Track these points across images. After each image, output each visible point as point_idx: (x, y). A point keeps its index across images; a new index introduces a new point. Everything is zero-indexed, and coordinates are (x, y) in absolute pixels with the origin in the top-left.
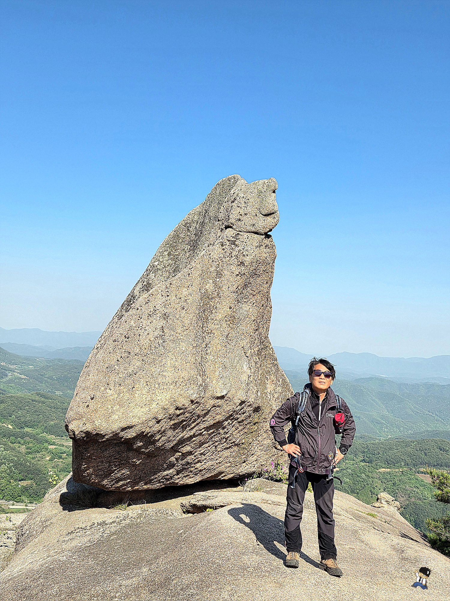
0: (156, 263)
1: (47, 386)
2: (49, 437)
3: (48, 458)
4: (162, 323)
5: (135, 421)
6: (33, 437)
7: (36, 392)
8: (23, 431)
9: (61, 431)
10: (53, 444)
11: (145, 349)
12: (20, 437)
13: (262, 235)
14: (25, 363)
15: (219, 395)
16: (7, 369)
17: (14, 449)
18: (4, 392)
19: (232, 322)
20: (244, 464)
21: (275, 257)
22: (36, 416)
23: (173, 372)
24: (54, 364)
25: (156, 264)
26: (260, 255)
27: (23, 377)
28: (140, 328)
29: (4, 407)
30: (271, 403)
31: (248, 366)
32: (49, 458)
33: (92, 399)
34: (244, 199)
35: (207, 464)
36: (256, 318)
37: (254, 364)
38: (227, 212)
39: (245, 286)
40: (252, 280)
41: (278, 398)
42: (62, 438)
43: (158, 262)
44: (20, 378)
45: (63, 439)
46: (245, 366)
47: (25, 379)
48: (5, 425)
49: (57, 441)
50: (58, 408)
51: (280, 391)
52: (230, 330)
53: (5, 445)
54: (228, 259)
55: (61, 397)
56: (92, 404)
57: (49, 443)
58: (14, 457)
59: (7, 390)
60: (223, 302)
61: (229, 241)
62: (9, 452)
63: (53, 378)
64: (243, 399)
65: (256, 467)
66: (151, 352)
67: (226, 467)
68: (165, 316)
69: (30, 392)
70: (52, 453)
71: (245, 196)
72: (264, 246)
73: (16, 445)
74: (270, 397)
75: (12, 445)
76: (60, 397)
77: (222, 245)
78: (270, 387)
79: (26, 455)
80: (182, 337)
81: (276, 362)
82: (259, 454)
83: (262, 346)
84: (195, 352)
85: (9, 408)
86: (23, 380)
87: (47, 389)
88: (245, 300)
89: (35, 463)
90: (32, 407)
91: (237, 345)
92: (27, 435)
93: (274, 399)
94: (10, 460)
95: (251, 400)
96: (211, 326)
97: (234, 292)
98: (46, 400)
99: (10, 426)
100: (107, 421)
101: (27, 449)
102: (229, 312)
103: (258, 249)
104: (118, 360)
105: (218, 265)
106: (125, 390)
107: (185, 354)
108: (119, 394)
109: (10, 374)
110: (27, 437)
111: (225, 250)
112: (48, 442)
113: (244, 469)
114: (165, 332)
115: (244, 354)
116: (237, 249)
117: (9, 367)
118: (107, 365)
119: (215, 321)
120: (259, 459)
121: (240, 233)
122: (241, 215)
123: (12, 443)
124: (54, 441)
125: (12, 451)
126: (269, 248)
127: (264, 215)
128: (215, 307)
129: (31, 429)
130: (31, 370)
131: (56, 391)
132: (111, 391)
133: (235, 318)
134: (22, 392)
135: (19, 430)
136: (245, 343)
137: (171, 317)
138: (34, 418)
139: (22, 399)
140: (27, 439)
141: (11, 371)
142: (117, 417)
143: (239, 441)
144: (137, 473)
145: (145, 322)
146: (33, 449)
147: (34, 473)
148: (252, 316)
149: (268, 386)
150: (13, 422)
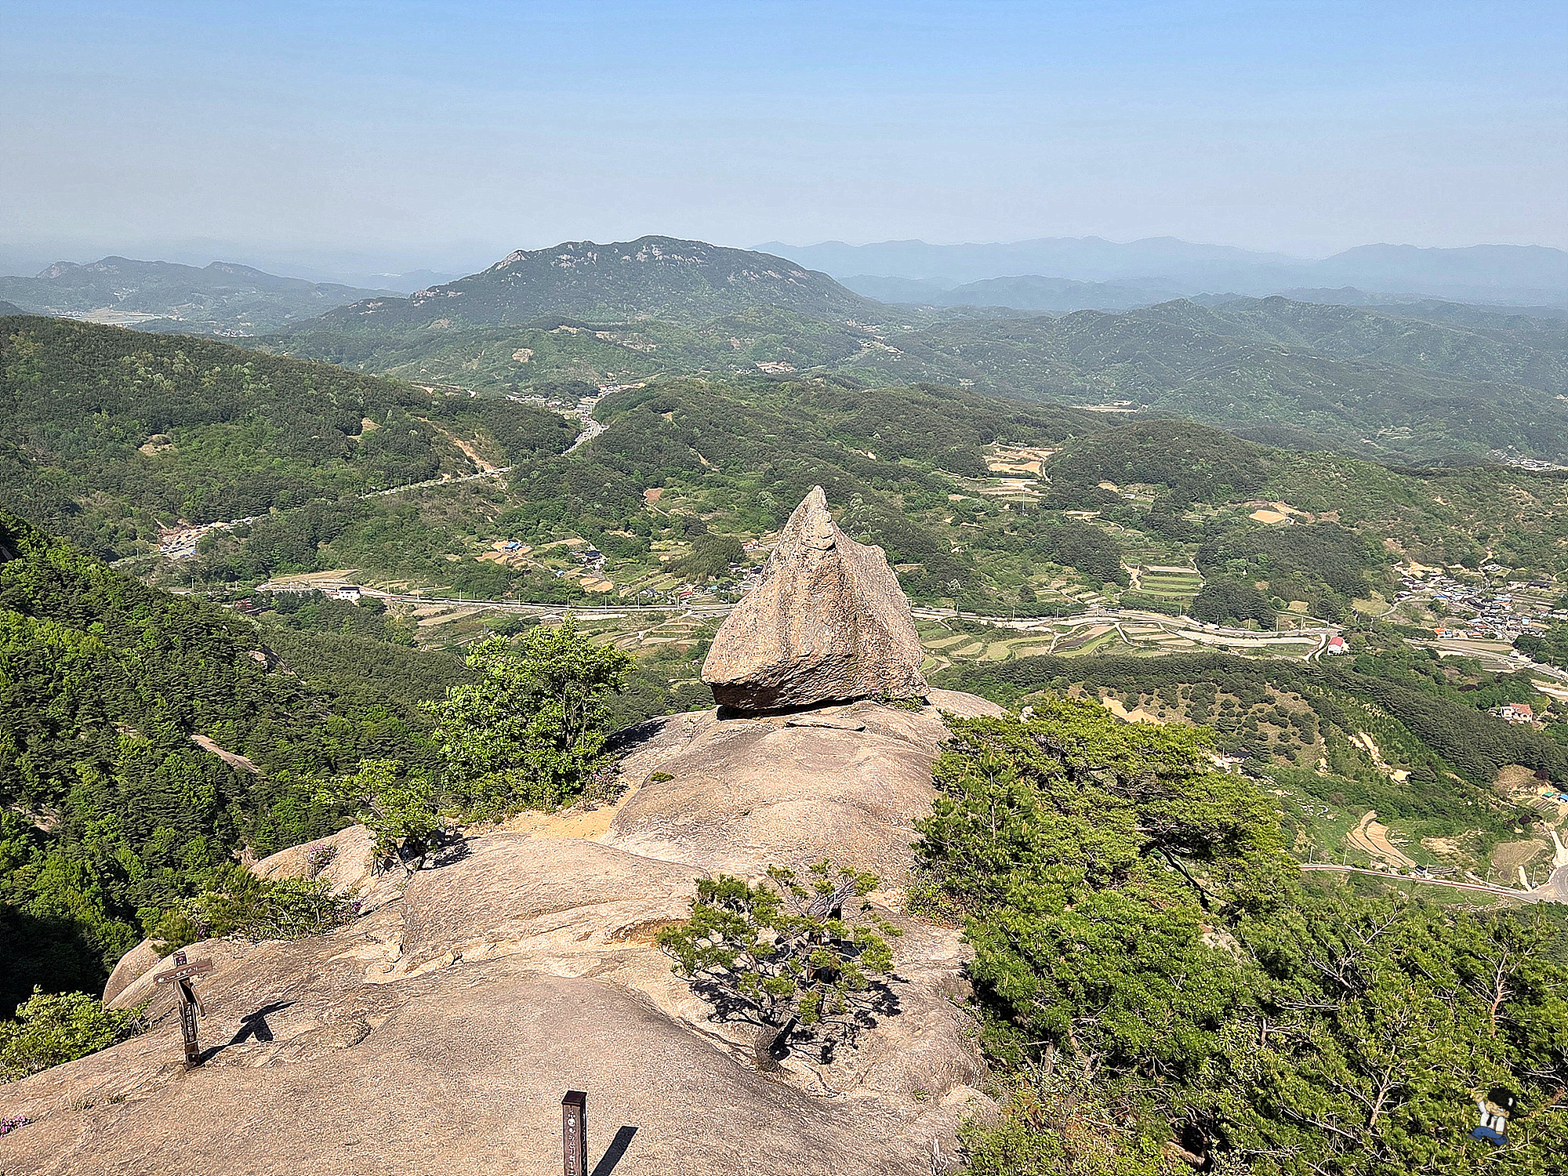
1: (940, 369)
2: (949, 477)
5: (741, 675)
6: (919, 477)
7: (918, 382)
8: (897, 464)
10: (957, 491)
11: (744, 633)
12: (892, 477)
13: (824, 550)
14: (896, 319)
15: (803, 654)
16: (859, 334)
17: (881, 501)
18: (856, 384)
19: (808, 608)
22: (922, 434)
23: (763, 646)
24: (955, 319)
26: (824, 564)
27: (892, 350)
30: (865, 649)
31: (831, 631)
32: (950, 519)
35: (816, 692)
36: (834, 599)
37: (838, 628)
39: (816, 584)
40: (821, 579)
41: (875, 644)
44: (887, 353)
46: (827, 632)
47: (896, 355)
48: (863, 453)
49: (965, 485)
51: (878, 638)
52: (808, 613)
53: (864, 492)
54: (801, 568)
55: (970, 393)
57: (949, 490)
59: (861, 379)
61: (802, 554)
62: (873, 507)
63: (953, 349)
64: (829, 653)
65: (866, 691)
68: (757, 612)
69: (907, 383)
70: (957, 510)
72: (827, 556)
73: (885, 493)
74: (865, 644)
75: (876, 493)
77: (798, 558)
78: (865, 638)
79: (906, 514)
80: (768, 624)
82: (866, 682)
83: (847, 614)
84: (778, 632)
85: (867, 418)
86: (892, 357)
87: (942, 375)
89: (924, 529)
90: (913, 414)
92: (906, 472)
93: (871, 645)
95: (838, 652)
96: (791, 613)
97: (807, 589)
98: (940, 400)
99: (871, 456)
101: (907, 500)
102: (805, 602)
105: (794, 572)
106: (732, 659)
108: (729, 661)
109: (866, 345)
110: (906, 478)
111: (799, 562)
113: (854, 693)
115: (824, 624)
116: (807, 561)
117: (863, 328)
119: (795, 609)
120: (867, 686)
121: (809, 549)
122: (809, 537)
123: (877, 489)
124: (959, 485)
125: (877, 505)
127: (822, 538)
128: (793, 600)
129: (912, 460)
130: (908, 334)
131: (958, 381)
133: (811, 605)
134: (891, 382)
135: (889, 463)
136: (824, 617)
138: (918, 438)
139: (891, 399)
140: (906, 481)
142: (729, 674)
146: (918, 500)
147: (922, 548)
148: (828, 599)
149: (862, 637)
150: (876, 447)
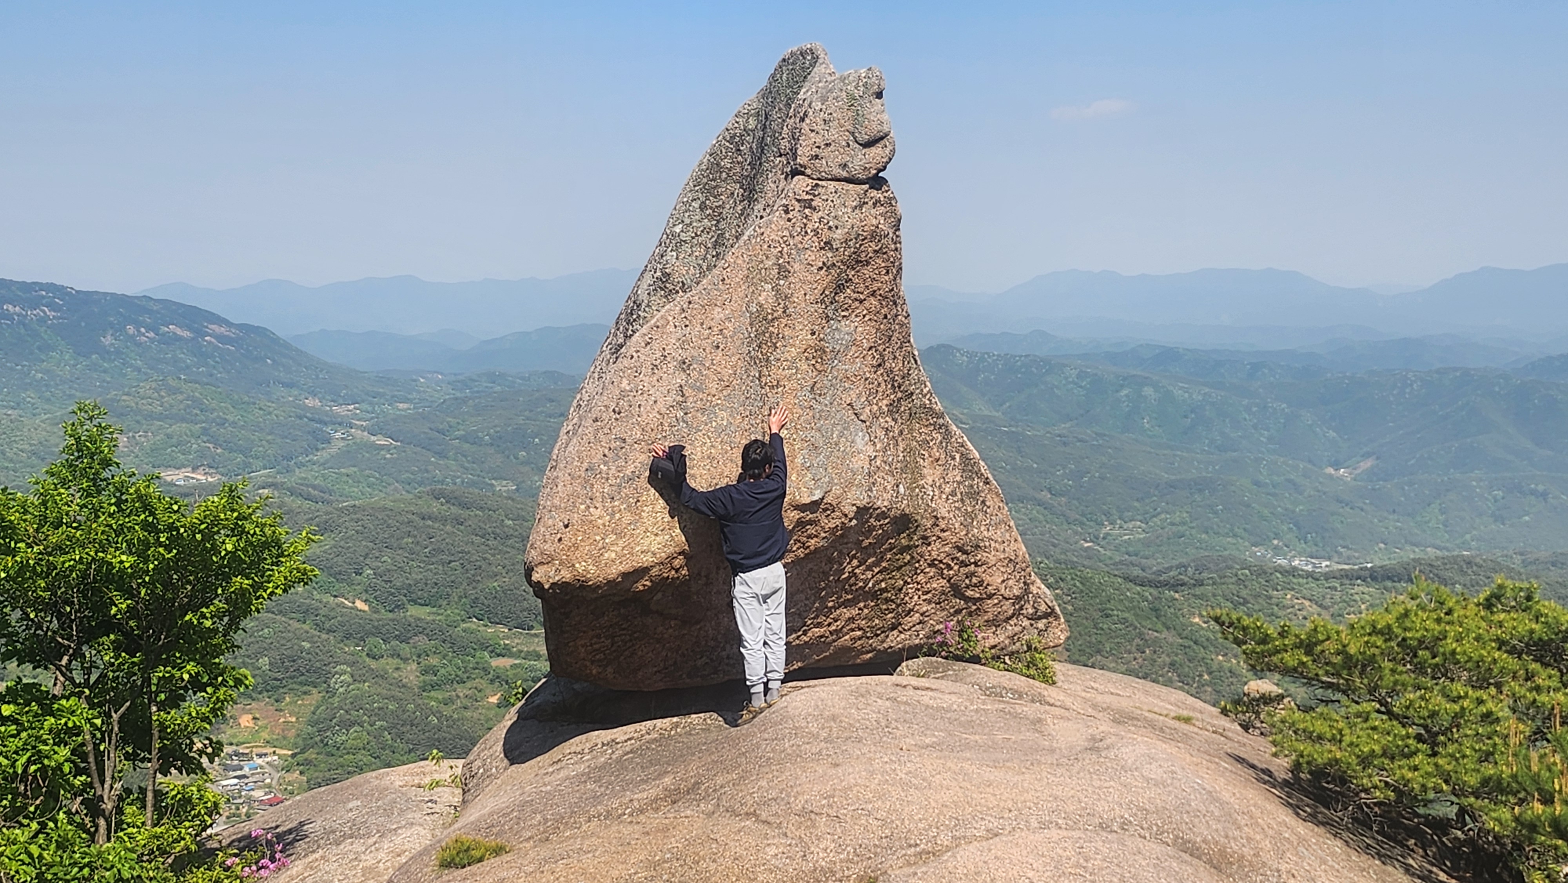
0: (678, 229)
1: (462, 466)
2: (489, 631)
3: (494, 700)
4: (680, 378)
5: (647, 560)
6: (440, 634)
7: (428, 488)
8: (405, 617)
9: (525, 610)
10: (505, 652)
11: (652, 430)
12: (396, 637)
13: (864, 184)
14: (383, 395)
15: (806, 500)
16: (326, 419)
17: (383, 676)
18: (326, 496)
19: (819, 360)
20: (895, 632)
21: (899, 220)
22: (440, 567)
23: (708, 467)
24: (478, 392)
25: (678, 231)
26: (863, 224)
27: (382, 441)
28: (640, 392)
29: (333, 542)
30: (933, 505)
31: (867, 438)
32: (497, 697)
33: (566, 526)
34: (822, 113)
35: (810, 634)
36: (875, 342)
37: (881, 434)
38: (794, 139)
39: (840, 288)
40: (853, 273)
41: (953, 493)
42: (533, 632)
43: (681, 226)
44: (373, 445)
45: (536, 635)
46: (858, 440)
47: (387, 448)
48: (346, 602)
49: (518, 644)
50: (508, 537)
51: (958, 478)
52: (817, 376)
53: (352, 664)
54: (800, 238)
55: (513, 500)
56: (568, 535)
57: (492, 652)
58: (386, 701)
59: (335, 488)
60: (796, 324)
61: (798, 201)
62: (369, 687)
63: (478, 437)
64: (863, 502)
65: (921, 636)
66: (664, 434)
67: (853, 639)
68: (684, 365)
69: (409, 490)
70: (507, 682)
71: (824, 107)
72: (871, 203)
73: (387, 664)
74: (931, 493)
75: (373, 664)
76: (510, 498)
77: (787, 212)
78: (930, 475)
79: (424, 694)
80: (719, 402)
81: (941, 421)
82: (925, 609)
83: (900, 395)
84: (747, 428)
85: (349, 547)
86: (382, 453)
87: (465, 476)
88: (843, 314)
89: (455, 716)
90: (424, 536)
91: (836, 403)
92: (419, 628)
93: (944, 496)
94: (373, 710)
95: (882, 503)
96: (776, 373)
97: (817, 302)
98: (465, 513)
99: (359, 604)
100: (597, 563)
101: (425, 672)
102: (812, 340)
103: (857, 211)
104: (605, 455)
105: (780, 252)
106: (622, 507)
107: (728, 431)
108: (613, 515)
109: (338, 435)
110: (421, 637)
111: (793, 221)
112: (490, 649)
113: (895, 640)
114: (687, 395)
115: (853, 417)
116: (816, 217)
117: (331, 410)
118: (585, 465)
119: (785, 363)
120: (926, 619)
121: (820, 183)
122: (819, 147)
123: (374, 658)
124: (507, 642)
125: (376, 683)
126: (882, 205)
127: (861, 145)
128: (781, 336)
129: (428, 609)
130: (405, 416)
131: (493, 482)
132: (599, 510)
133: (825, 352)
134: (384, 490)
135: (391, 615)
136: (854, 394)
137: (695, 366)
138: (435, 574)
139: (387, 515)
140: (422, 641)
141: (340, 424)
142: (613, 555)
143: (874, 586)
144: (669, 655)
145: (646, 379)
146: (443, 671)
147: (454, 747)
148: (864, 341)
149: (925, 471)
150: (369, 592)
